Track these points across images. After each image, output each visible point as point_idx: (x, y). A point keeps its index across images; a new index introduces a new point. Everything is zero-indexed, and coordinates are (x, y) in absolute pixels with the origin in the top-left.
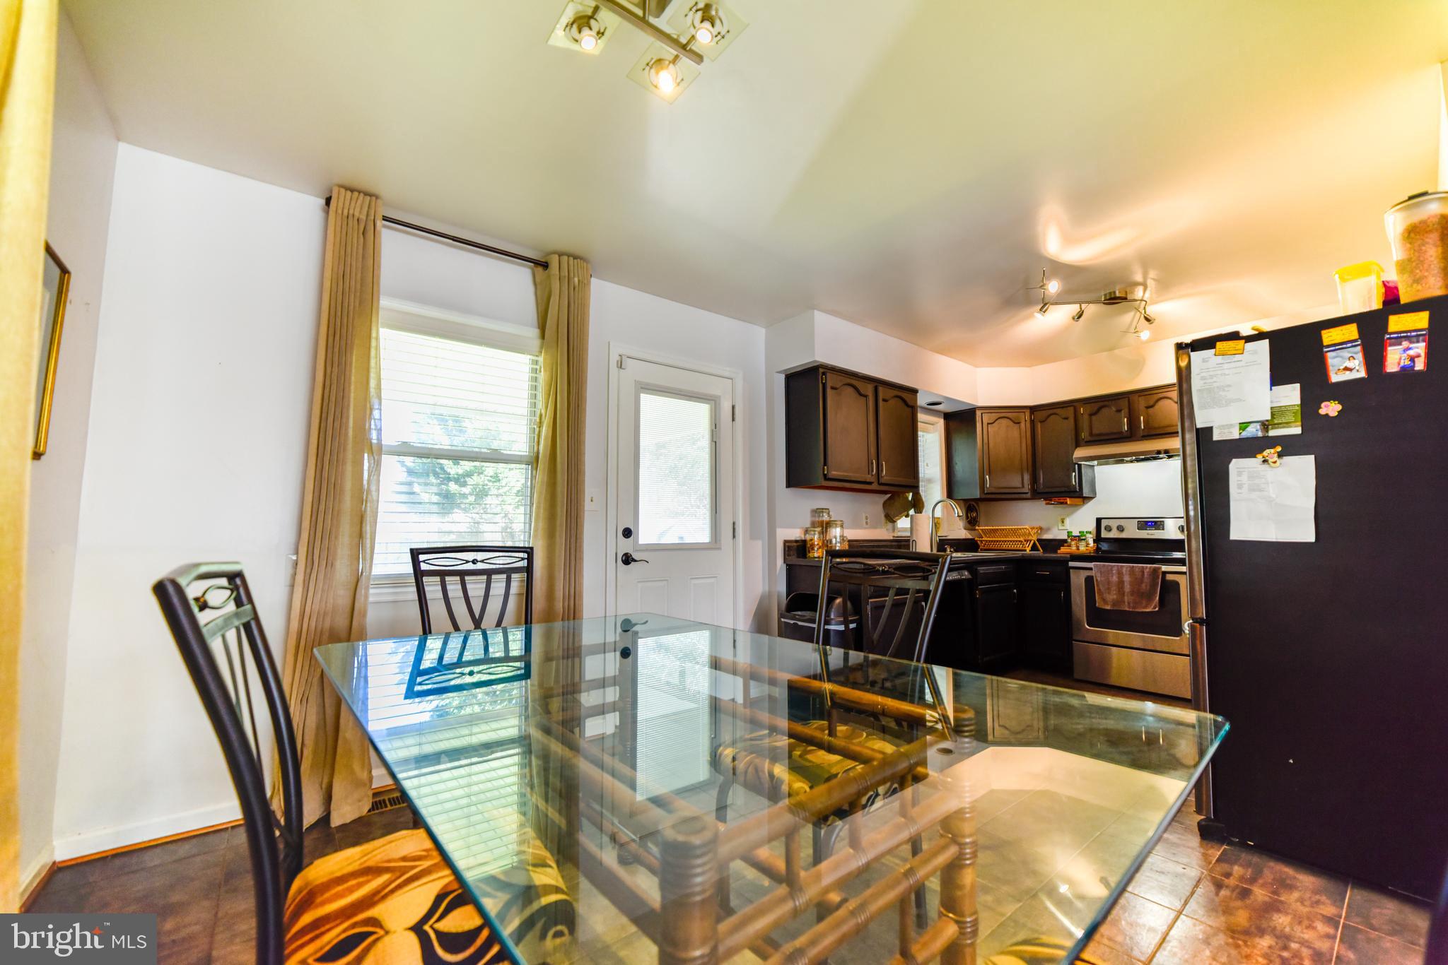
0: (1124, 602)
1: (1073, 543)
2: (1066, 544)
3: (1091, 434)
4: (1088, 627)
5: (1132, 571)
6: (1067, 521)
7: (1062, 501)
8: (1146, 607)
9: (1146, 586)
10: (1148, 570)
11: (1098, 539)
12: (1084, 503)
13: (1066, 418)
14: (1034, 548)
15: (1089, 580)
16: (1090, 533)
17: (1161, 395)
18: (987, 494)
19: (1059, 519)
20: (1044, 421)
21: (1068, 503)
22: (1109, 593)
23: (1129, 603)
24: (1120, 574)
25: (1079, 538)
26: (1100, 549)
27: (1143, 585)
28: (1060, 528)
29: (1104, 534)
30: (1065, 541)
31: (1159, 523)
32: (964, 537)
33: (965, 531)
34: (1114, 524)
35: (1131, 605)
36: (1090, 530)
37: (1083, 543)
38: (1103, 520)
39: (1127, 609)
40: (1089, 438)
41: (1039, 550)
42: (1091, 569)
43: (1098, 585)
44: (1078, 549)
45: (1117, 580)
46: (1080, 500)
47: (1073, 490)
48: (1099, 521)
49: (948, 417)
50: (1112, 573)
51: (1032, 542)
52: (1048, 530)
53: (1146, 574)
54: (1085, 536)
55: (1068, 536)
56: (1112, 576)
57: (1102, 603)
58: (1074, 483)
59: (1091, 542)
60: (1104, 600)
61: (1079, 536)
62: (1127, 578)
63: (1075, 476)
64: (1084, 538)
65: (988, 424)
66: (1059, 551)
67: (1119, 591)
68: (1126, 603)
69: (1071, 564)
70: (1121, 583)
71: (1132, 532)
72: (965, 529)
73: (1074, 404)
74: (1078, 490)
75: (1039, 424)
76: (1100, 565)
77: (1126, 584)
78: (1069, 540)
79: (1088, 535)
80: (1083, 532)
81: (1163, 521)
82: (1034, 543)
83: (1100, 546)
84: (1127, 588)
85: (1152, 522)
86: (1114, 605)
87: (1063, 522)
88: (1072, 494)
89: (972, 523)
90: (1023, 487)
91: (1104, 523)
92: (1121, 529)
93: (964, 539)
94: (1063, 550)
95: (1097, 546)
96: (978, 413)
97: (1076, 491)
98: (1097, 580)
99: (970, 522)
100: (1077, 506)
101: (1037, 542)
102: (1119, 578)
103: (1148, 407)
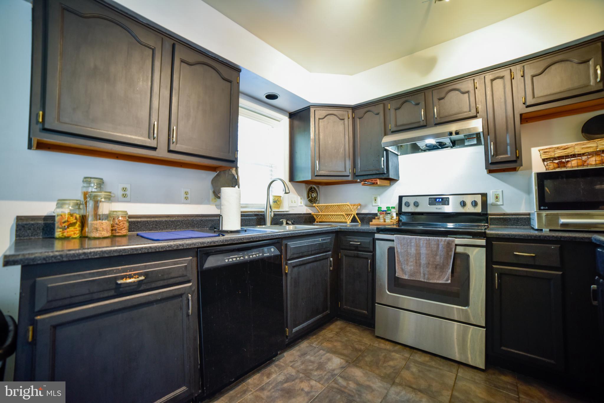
0: (420, 273)
1: (381, 216)
2: (376, 217)
3: (396, 126)
4: (388, 292)
5: (428, 243)
6: (379, 199)
7: (373, 182)
8: (439, 278)
9: (440, 258)
10: (442, 243)
11: (400, 213)
12: (390, 185)
13: (378, 114)
14: (354, 220)
15: (391, 251)
16: (394, 208)
17: (451, 88)
18: (316, 176)
19: (373, 198)
20: (361, 118)
21: (378, 183)
22: (407, 264)
23: (424, 275)
24: (418, 246)
25: (386, 212)
26: (401, 221)
27: (438, 257)
28: (374, 204)
29: (404, 209)
30: (376, 215)
31: (445, 199)
32: (305, 212)
33: (306, 208)
34: (411, 201)
35: (426, 276)
36: (394, 206)
37: (389, 216)
38: (403, 198)
39: (422, 280)
40: (394, 129)
41: (358, 222)
42: (393, 241)
43: (398, 257)
44: (385, 221)
45: (415, 252)
46: (387, 182)
47: (382, 172)
48: (401, 198)
49: (292, 116)
50: (411, 246)
51: (353, 216)
52: (365, 206)
53: (440, 246)
54: (390, 210)
55: (378, 211)
56: (411, 249)
57: (401, 272)
58: (383, 166)
59: (394, 215)
60: (402, 270)
61: (385, 211)
62: (423, 251)
63: (384, 160)
64: (389, 212)
65: (319, 119)
66: (371, 223)
67: (416, 263)
68: (422, 275)
69: (377, 236)
70: (418, 255)
71: (425, 207)
72: (306, 206)
73: (384, 102)
74: (385, 172)
75: (358, 119)
76: (401, 237)
77: (422, 256)
78: (379, 214)
79: (393, 210)
80: (389, 207)
81: (448, 198)
82: (354, 217)
83: (401, 218)
84: (423, 261)
85: (439, 198)
86: (411, 275)
87: (375, 200)
88: (381, 176)
89: (312, 201)
90: (345, 171)
91: (404, 200)
92: (416, 204)
93: (304, 214)
94: (374, 222)
95: (399, 218)
96: (312, 110)
97: (384, 173)
98: (397, 252)
99: (311, 201)
100: (385, 187)
101: (356, 216)
102: (416, 250)
103: (440, 99)
